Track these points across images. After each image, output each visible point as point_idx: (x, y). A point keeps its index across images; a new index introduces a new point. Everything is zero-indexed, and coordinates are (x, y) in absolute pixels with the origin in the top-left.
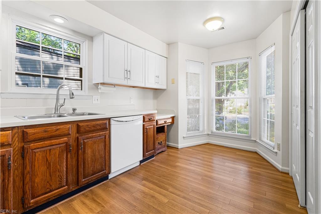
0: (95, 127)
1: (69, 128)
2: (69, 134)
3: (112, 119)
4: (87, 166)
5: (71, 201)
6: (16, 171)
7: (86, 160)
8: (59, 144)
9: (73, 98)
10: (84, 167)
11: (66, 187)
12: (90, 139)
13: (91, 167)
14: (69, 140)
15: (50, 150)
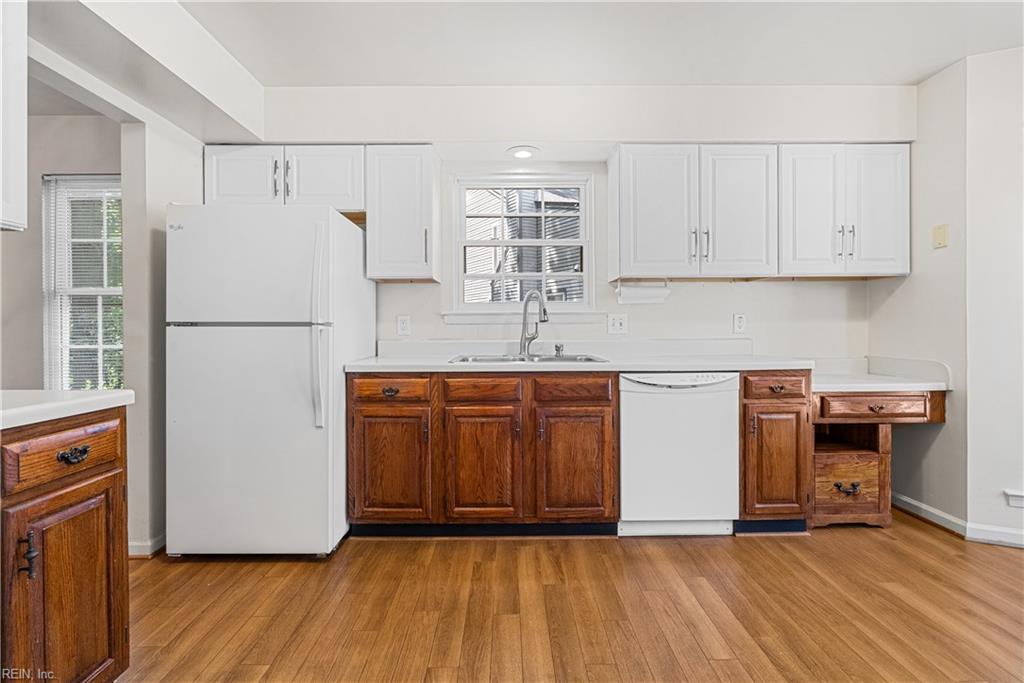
0: (573, 391)
1: (517, 386)
2: (518, 400)
3: (624, 375)
4: (554, 479)
5: (522, 543)
6: (436, 449)
7: (553, 465)
8: (498, 416)
9: (545, 321)
10: (549, 481)
11: (512, 509)
12: (564, 419)
13: (565, 484)
14: (516, 412)
15: (482, 424)
